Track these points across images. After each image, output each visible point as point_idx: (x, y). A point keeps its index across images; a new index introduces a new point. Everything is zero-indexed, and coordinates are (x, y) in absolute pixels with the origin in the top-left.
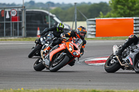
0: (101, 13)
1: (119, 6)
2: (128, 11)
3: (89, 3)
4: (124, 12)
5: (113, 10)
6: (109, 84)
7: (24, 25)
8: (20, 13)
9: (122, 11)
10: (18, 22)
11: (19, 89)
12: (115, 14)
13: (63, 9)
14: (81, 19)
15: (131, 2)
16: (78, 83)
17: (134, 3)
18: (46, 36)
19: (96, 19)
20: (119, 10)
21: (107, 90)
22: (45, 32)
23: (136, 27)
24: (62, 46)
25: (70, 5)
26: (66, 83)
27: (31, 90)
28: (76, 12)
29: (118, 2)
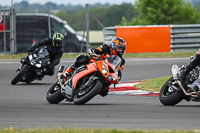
0: (124, 18)
1: (149, 9)
2: (163, 16)
3: (107, 4)
4: (157, 17)
5: (141, 14)
6: (135, 121)
7: (13, 36)
8: (7, 19)
9: (154, 16)
10: (4, 31)
11: (6, 129)
12: (144, 20)
13: (69, 12)
14: (95, 27)
15: (167, 3)
16: (92, 120)
17: (171, 4)
18: (37, 53)
19: (116, 27)
20: (150, 14)
21: (133, 130)
22: (35, 47)
23: (174, 38)
24: (91, 67)
25: (79, 7)
26: (74, 120)
27: (24, 130)
28: (87, 17)
29: (148, 4)
